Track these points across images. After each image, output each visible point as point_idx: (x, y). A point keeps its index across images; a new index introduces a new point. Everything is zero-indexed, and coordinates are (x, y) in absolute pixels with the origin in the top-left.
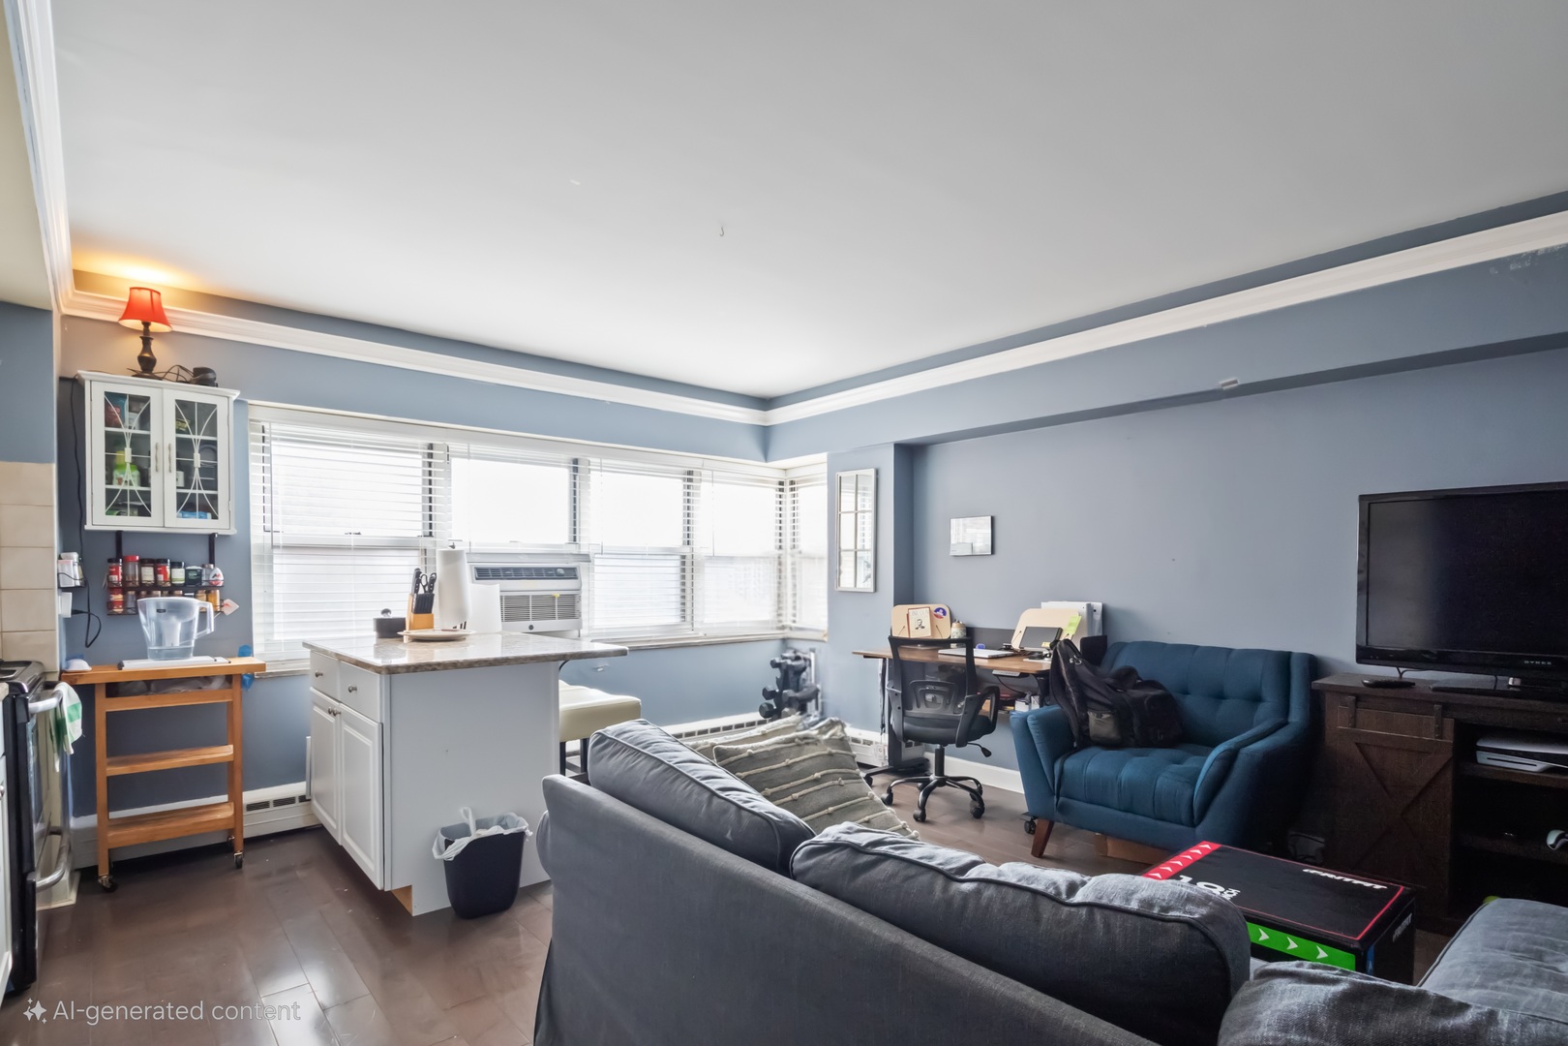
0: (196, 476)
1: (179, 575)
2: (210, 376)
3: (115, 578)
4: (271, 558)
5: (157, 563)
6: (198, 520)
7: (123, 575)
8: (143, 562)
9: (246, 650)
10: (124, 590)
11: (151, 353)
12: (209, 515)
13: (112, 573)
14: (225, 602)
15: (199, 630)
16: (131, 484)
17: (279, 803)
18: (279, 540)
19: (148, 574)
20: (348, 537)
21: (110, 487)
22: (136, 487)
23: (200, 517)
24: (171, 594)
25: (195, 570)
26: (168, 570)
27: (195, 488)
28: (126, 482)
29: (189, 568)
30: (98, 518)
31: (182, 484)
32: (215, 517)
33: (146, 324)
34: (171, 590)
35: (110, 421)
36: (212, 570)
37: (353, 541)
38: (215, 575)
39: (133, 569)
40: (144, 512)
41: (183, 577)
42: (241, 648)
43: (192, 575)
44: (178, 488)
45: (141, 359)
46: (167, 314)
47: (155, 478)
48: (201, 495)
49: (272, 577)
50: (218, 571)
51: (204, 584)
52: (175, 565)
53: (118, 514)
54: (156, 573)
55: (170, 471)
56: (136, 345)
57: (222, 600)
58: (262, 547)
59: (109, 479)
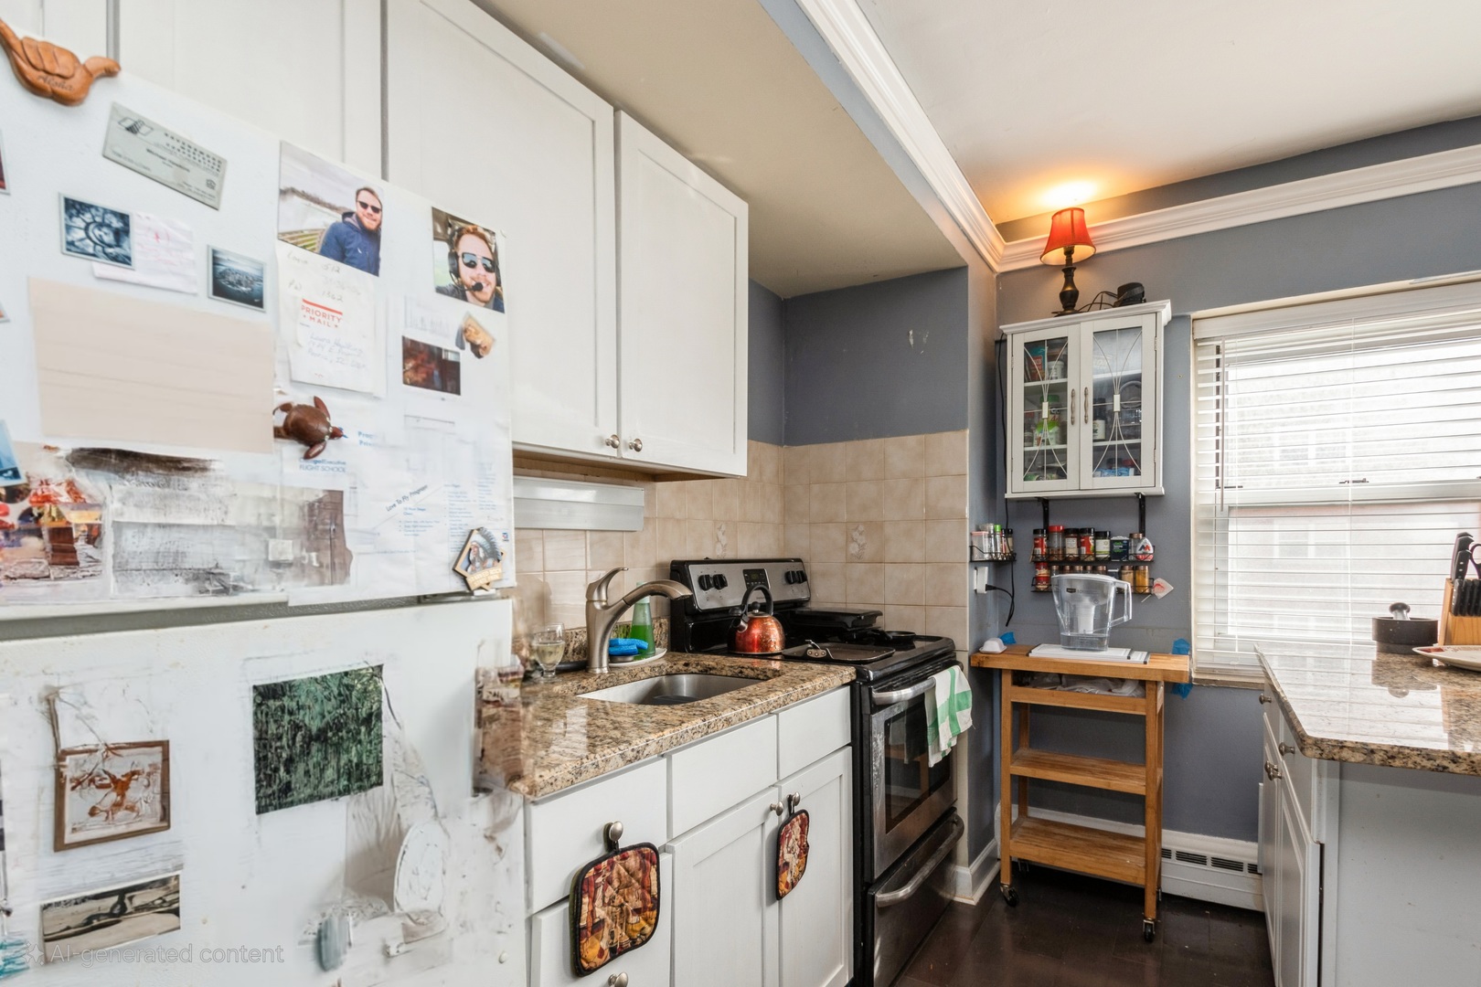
0: (1117, 423)
1: (1103, 547)
2: (1137, 291)
3: (1039, 551)
4: (1226, 525)
5: (1079, 533)
6: (1117, 478)
7: (1048, 548)
8: (1067, 533)
9: (1182, 647)
10: (1048, 565)
11: (1073, 285)
12: (1132, 471)
13: (1036, 545)
14: (1155, 582)
15: (1115, 616)
16: (1048, 444)
17: (1219, 863)
18: (1233, 497)
19: (1072, 546)
20: (1343, 488)
21: (1028, 449)
22: (1054, 446)
23: (1121, 474)
24: (1094, 571)
25: (1122, 541)
26: (1091, 542)
27: (1114, 439)
28: (1043, 441)
29: (1113, 538)
30: (1019, 485)
31: (1101, 435)
32: (1137, 473)
33: (1069, 253)
34: (1095, 564)
35: (1030, 374)
36: (1139, 540)
37: (1350, 493)
38: (1143, 547)
39: (1057, 541)
40: (1061, 474)
41: (1108, 550)
42: (1176, 643)
43: (1117, 547)
44: (1094, 441)
45: (1063, 296)
46: (1091, 235)
47: (1071, 432)
48: (1121, 447)
49: (1225, 549)
50: (1147, 540)
51: (1132, 558)
52: (1099, 535)
53: (1038, 479)
54: (1079, 545)
55: (1086, 422)
56: (1059, 281)
57: (1152, 579)
58: (1206, 509)
59: (1029, 440)
